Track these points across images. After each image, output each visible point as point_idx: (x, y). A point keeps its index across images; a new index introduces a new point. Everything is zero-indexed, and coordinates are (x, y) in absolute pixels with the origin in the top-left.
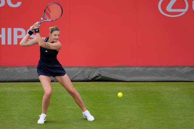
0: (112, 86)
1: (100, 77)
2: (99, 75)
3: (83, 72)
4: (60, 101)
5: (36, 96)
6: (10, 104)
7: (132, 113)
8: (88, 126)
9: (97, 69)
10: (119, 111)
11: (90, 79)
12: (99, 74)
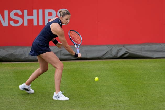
0: (140, 63)
1: (128, 54)
2: (127, 53)
3: (111, 50)
4: (92, 78)
5: (69, 74)
6: (45, 82)
7: (162, 88)
8: (121, 101)
9: (125, 47)
10: (150, 87)
11: (119, 57)
12: (126, 51)
